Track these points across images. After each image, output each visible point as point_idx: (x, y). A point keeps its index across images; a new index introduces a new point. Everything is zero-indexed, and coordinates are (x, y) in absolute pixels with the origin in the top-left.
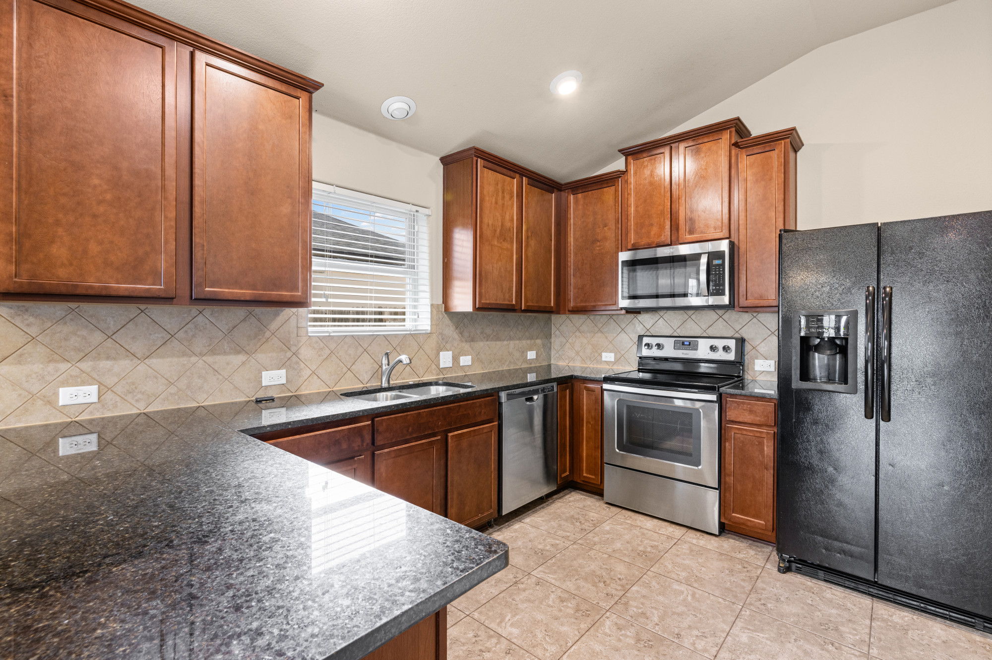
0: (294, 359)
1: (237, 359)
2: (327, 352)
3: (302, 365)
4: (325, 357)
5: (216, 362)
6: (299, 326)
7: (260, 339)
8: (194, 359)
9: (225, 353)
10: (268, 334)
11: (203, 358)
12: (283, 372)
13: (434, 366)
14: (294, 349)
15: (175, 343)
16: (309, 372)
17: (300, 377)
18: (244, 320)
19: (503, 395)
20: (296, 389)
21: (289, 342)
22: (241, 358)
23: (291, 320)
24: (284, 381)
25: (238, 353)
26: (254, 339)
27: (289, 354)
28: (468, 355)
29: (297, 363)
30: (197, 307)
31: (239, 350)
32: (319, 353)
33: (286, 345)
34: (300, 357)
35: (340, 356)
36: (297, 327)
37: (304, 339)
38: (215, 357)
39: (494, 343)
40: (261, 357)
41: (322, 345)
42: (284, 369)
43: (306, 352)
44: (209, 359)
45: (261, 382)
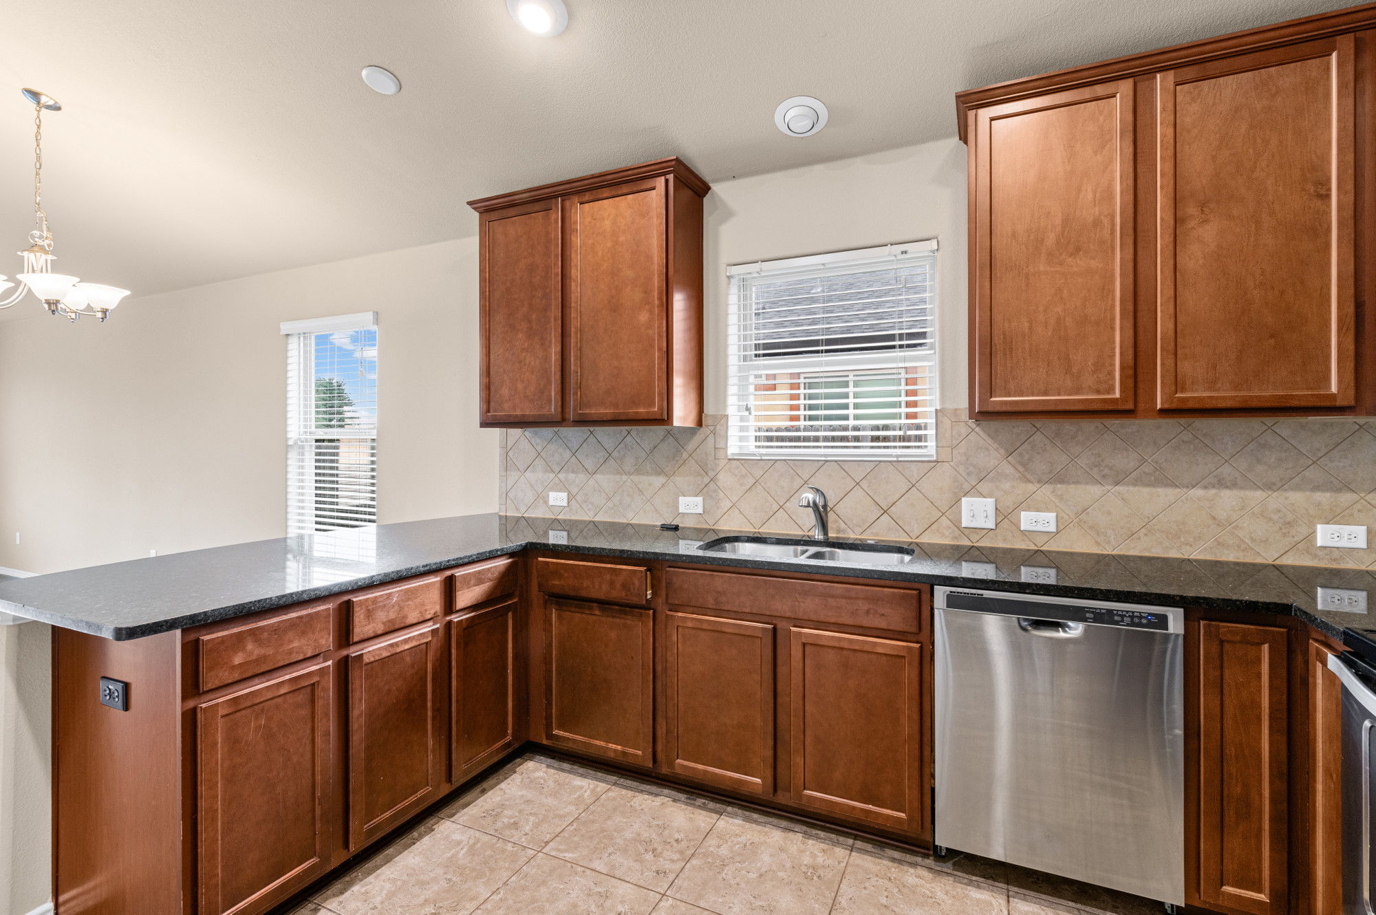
0: (712, 486)
1: (659, 481)
2: (752, 481)
3: (721, 495)
4: (748, 487)
5: (641, 483)
6: (717, 446)
7: (678, 461)
8: (624, 477)
9: (648, 474)
10: (685, 455)
11: (631, 477)
12: (699, 500)
13: (945, 522)
14: (711, 474)
15: (611, 461)
16: (729, 504)
17: (718, 508)
18: (663, 440)
19: (941, 593)
20: (714, 522)
21: (707, 465)
22: (661, 480)
23: (708, 439)
24: (700, 510)
25: (659, 474)
26: (673, 460)
27: (706, 480)
28: (1047, 510)
29: (715, 491)
30: (626, 428)
31: (659, 472)
32: (741, 481)
33: (704, 468)
34: (719, 484)
35: (768, 488)
36: (715, 448)
37: (722, 463)
38: (640, 476)
39: (1146, 490)
40: (679, 480)
41: (744, 471)
42: (702, 496)
43: (725, 479)
44: (636, 478)
45: (678, 507)
